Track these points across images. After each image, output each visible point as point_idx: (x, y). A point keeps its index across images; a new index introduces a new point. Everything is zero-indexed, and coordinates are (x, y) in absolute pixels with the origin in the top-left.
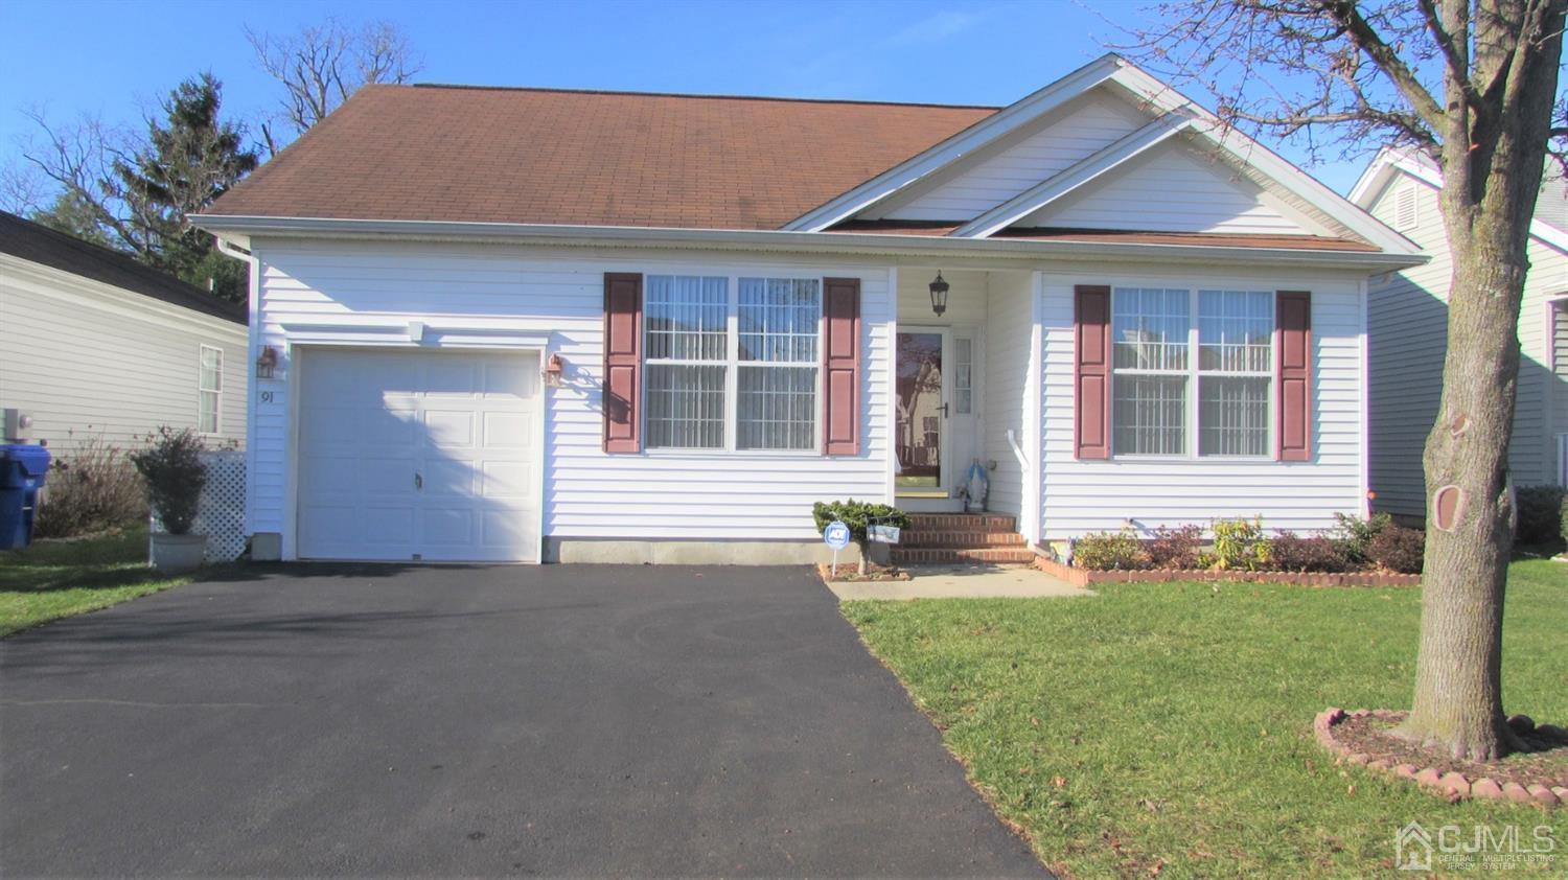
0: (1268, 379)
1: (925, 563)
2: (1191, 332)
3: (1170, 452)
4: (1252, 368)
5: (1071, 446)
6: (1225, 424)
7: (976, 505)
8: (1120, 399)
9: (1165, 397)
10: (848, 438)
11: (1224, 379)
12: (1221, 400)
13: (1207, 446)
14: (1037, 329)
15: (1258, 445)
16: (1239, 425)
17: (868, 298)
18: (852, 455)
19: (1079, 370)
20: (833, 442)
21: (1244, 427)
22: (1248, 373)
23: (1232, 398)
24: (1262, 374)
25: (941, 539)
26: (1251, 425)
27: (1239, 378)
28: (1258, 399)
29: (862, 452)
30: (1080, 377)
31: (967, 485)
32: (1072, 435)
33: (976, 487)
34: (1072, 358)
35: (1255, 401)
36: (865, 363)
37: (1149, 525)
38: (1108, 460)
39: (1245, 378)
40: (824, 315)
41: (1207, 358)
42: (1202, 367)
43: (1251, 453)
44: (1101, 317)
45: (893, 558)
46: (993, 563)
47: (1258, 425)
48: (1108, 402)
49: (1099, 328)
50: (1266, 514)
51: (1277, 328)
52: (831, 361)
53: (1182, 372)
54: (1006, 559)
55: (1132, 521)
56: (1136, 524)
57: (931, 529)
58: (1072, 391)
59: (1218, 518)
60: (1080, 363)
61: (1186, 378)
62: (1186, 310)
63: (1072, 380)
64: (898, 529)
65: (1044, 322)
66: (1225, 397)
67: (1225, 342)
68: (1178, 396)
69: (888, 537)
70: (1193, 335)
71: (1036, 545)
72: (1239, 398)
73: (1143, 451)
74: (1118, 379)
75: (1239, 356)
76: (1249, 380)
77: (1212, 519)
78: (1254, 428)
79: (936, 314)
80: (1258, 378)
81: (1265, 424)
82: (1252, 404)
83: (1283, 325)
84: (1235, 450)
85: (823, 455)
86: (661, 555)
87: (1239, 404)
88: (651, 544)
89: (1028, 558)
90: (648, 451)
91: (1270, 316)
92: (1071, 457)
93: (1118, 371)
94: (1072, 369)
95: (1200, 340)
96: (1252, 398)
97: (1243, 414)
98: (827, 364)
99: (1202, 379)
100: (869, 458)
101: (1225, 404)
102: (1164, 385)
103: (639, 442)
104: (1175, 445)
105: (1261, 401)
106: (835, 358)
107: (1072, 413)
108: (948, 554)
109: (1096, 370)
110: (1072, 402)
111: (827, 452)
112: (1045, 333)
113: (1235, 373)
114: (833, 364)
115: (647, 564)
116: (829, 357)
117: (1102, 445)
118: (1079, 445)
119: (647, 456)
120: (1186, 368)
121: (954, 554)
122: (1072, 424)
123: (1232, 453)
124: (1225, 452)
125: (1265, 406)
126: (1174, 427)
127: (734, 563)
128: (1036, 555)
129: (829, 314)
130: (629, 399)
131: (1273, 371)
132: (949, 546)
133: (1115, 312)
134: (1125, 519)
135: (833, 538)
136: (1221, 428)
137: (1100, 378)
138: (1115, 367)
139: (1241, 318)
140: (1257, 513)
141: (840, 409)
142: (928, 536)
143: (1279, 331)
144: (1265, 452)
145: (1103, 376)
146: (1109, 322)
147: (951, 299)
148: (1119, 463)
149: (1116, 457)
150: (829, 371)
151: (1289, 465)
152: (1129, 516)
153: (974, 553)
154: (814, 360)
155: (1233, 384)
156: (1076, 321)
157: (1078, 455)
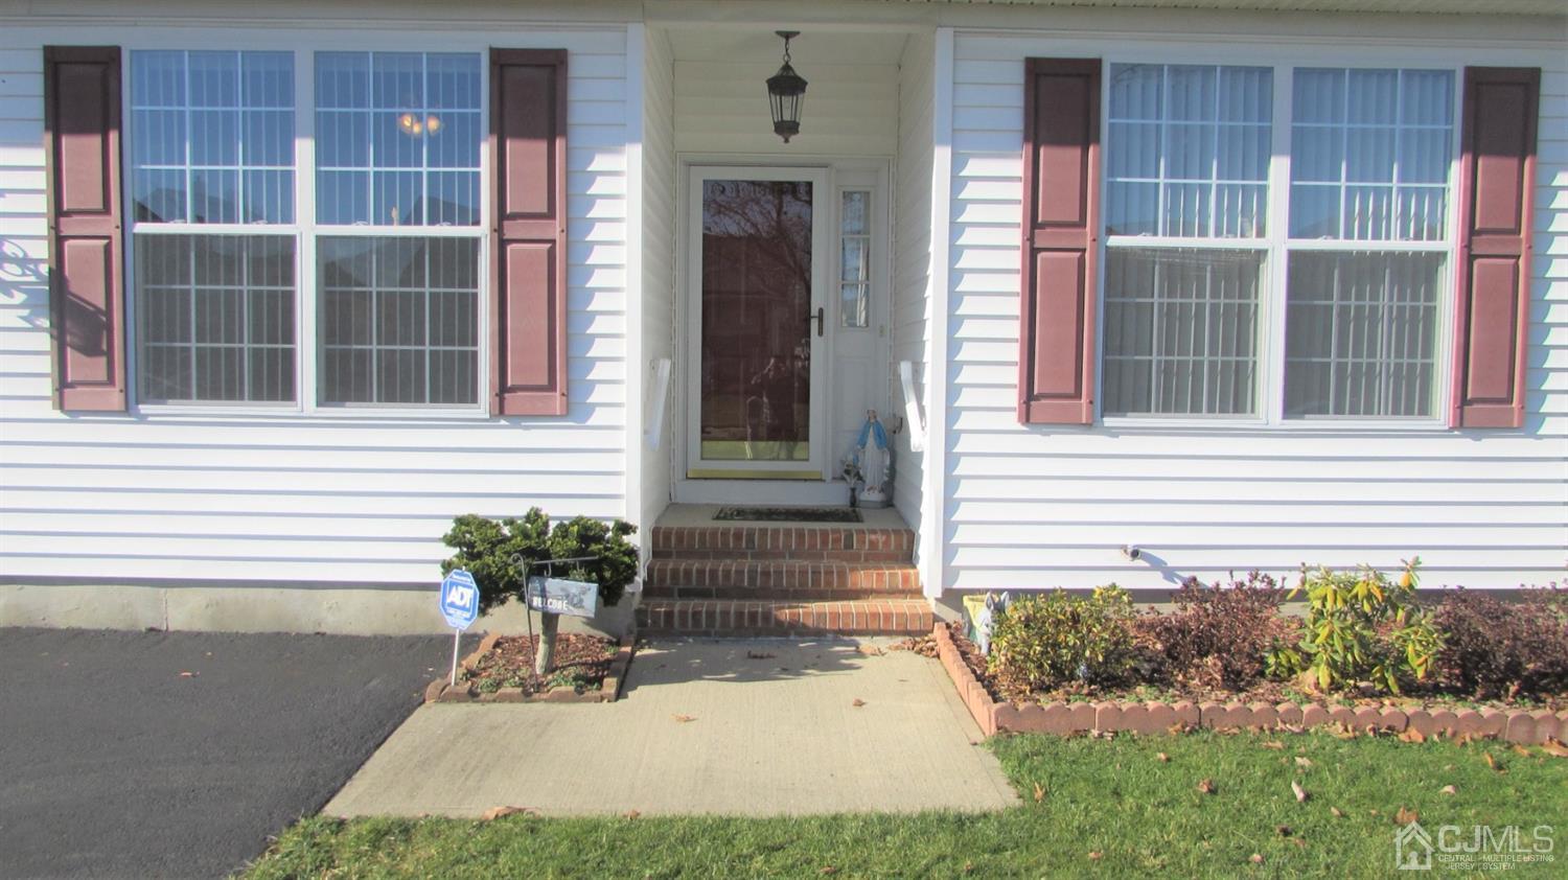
0: (1440, 256)
1: (707, 634)
2: (1275, 161)
3: (1223, 410)
4: (1404, 234)
5: (1012, 398)
6: (1342, 352)
7: (871, 496)
8: (1118, 300)
9: (1215, 294)
10: (544, 381)
11: (1345, 257)
12: (1335, 302)
13: (1303, 396)
14: (942, 157)
15: (1411, 397)
16: (1372, 354)
17: (585, 93)
18: (553, 417)
19: (1031, 239)
20: (514, 389)
21: (1384, 358)
22: (1396, 244)
23: (1360, 297)
24: (1425, 245)
25: (752, 579)
26: (1399, 354)
27: (1375, 254)
28: (1415, 297)
29: (573, 409)
30: (1032, 252)
31: (857, 458)
32: (1013, 376)
33: (873, 461)
34: (1017, 214)
35: (1408, 303)
36: (576, 227)
37: (1172, 559)
38: (1089, 426)
39: (1390, 254)
40: (492, 131)
41: (1306, 215)
42: (1295, 232)
43: (1396, 412)
44: (1084, 132)
45: (642, 624)
46: (843, 634)
47: (1412, 354)
48: (1093, 308)
49: (1076, 152)
50: (1427, 559)
51: (1464, 149)
52: (506, 223)
53: (1252, 243)
54: (873, 626)
55: (1135, 554)
56: (1147, 557)
57: (743, 555)
58: (1015, 283)
59: (1317, 569)
60: (1034, 224)
61: (1261, 254)
62: (1265, 112)
63: (1016, 260)
64: (594, 587)
65: (955, 139)
66: (1345, 295)
67: (1348, 179)
68: (1244, 294)
69: (571, 603)
70: (1279, 169)
71: (937, 599)
72: (1374, 296)
73: (1166, 408)
74: (1116, 258)
75: (1377, 207)
76: (1397, 259)
77: (1305, 569)
78: (1405, 360)
79: (780, 139)
80: (1417, 254)
81: (1428, 351)
82: (1401, 310)
83: (1476, 143)
84: (1360, 405)
85: (493, 417)
86: (182, 614)
87: (1374, 309)
88: (163, 590)
89: (917, 626)
90: (144, 409)
91: (1449, 119)
92: (1012, 420)
93: (1115, 241)
94: (1016, 237)
95: (1294, 175)
96: (1401, 298)
97: (1382, 328)
98: (498, 230)
99: (1294, 256)
100: (589, 423)
101: (1344, 310)
102: (1213, 272)
103: (125, 391)
104: (1234, 394)
105: (1422, 304)
106: (515, 216)
107: (1015, 330)
108: (753, 616)
109: (1065, 238)
110: (1015, 306)
111: (500, 410)
112: (958, 163)
113: (1369, 245)
114: (512, 230)
115: (152, 630)
116: (502, 215)
117: (1078, 395)
118: (1029, 396)
119: (143, 419)
120: (1261, 233)
121: (767, 616)
122: (1014, 353)
123: (1354, 411)
124: (1339, 410)
125: (1430, 313)
126: (1234, 358)
127: (322, 629)
128: (936, 619)
129: (502, 130)
130: (102, 305)
131: (1451, 241)
132: (765, 594)
133: (1112, 115)
134: (1124, 548)
135: (452, 605)
136: (1333, 359)
137: (1078, 254)
138: (1110, 231)
139: (1386, 126)
140: (1409, 556)
141: (527, 322)
142: (727, 573)
143: (1468, 157)
144: (1425, 410)
145: (1084, 250)
146: (1097, 141)
147: (809, 108)
148: (1114, 433)
149: (1109, 421)
150: (502, 244)
151: (1477, 438)
152: (1131, 542)
153: (812, 611)
154: (477, 222)
155: (1364, 269)
156: (1026, 139)
157: (1026, 417)
